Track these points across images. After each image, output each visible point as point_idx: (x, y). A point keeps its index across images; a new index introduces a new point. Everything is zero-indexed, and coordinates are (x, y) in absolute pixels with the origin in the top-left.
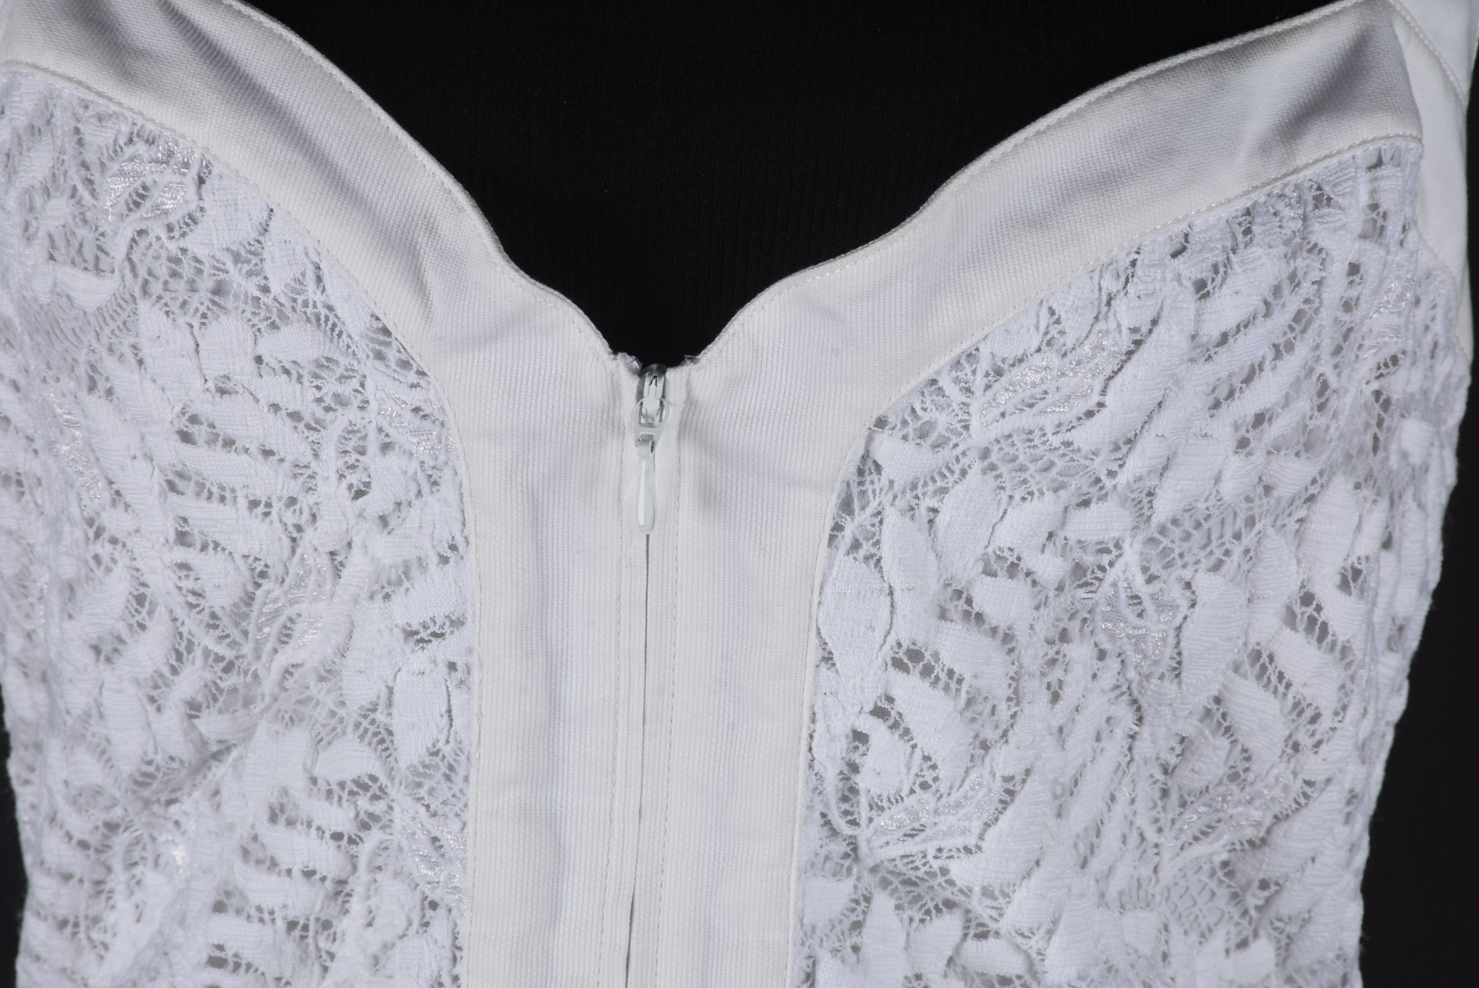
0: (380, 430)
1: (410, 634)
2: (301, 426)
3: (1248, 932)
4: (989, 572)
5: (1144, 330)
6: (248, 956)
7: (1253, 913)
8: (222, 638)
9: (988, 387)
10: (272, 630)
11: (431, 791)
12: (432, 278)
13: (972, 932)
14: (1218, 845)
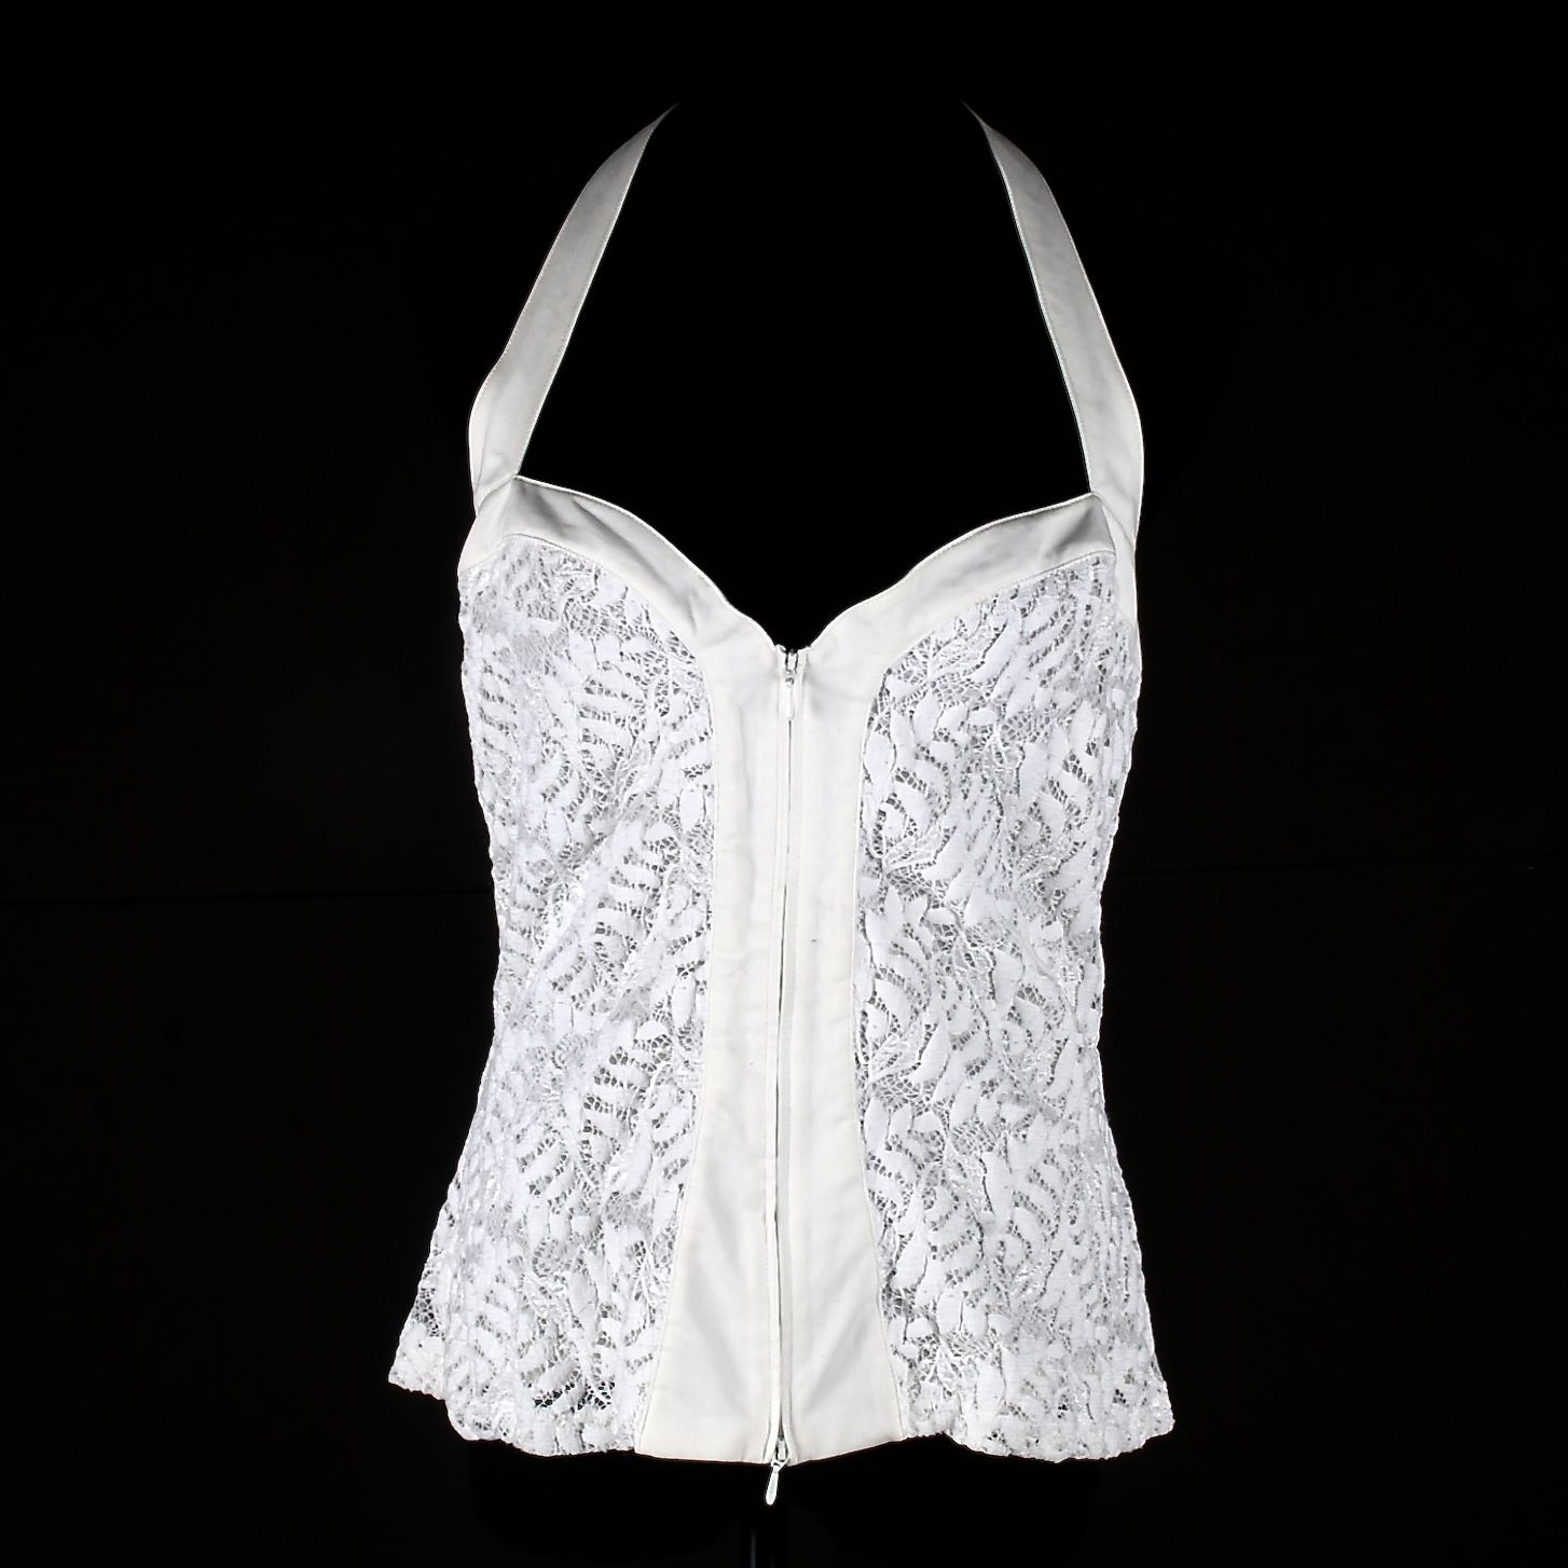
0: (674, 683)
1: (687, 773)
2: (640, 683)
3: (1051, 919)
4: (935, 739)
5: (1000, 629)
6: (615, 926)
7: (1053, 908)
8: (601, 785)
9: (934, 655)
10: (624, 780)
11: (697, 844)
12: (696, 615)
13: (932, 905)
14: (1037, 874)
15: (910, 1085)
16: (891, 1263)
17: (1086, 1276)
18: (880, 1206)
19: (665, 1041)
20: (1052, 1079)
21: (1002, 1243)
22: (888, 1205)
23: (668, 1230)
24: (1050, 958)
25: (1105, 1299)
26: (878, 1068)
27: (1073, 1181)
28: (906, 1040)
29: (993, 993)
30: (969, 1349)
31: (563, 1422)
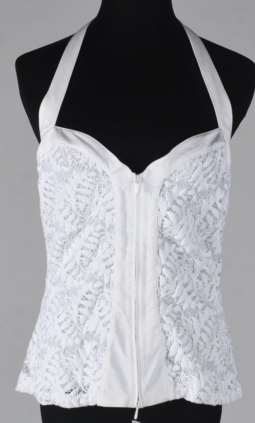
0: (103, 184)
1: (107, 210)
2: (93, 185)
3: (208, 250)
4: (178, 199)
5: (197, 167)
6: (86, 255)
7: (209, 247)
8: (82, 214)
9: (178, 174)
10: (88, 213)
11: (110, 230)
12: (110, 165)
13: (177, 246)
14: (205, 237)
15: (172, 298)
16: (168, 349)
17: (220, 352)
18: (164, 333)
19: (102, 287)
20: (210, 296)
21: (198, 343)
22: (167, 333)
23: (105, 341)
24: (208, 262)
25: (225, 359)
26: (163, 294)
27: (216, 325)
28: (171, 285)
29: (193, 272)
30: (190, 373)
31: (74, 398)
